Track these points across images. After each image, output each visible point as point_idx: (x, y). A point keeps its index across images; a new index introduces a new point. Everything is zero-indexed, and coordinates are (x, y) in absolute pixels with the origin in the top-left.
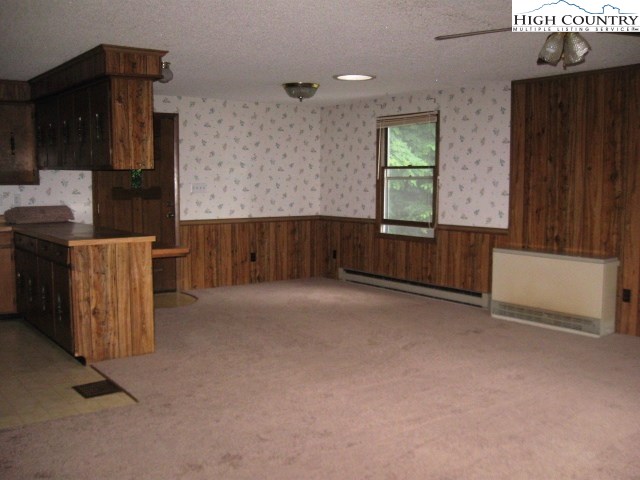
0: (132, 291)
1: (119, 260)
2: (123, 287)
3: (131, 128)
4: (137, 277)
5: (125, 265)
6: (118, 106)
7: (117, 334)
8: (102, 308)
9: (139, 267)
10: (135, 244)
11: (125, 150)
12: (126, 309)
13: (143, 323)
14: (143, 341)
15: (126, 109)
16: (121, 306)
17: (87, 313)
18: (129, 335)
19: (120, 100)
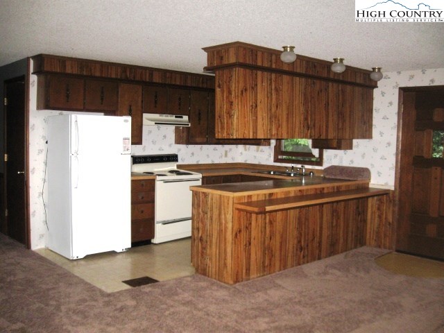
0: (220, 231)
1: (214, 206)
2: (215, 226)
3: (225, 106)
4: (224, 222)
5: (218, 211)
6: (218, 90)
7: (211, 259)
8: (204, 238)
9: (225, 214)
10: (224, 196)
11: (221, 123)
12: (216, 243)
13: (225, 259)
14: (225, 272)
15: (223, 92)
16: (214, 241)
17: (197, 237)
18: (217, 264)
19: (219, 87)
